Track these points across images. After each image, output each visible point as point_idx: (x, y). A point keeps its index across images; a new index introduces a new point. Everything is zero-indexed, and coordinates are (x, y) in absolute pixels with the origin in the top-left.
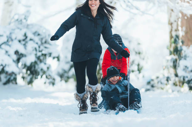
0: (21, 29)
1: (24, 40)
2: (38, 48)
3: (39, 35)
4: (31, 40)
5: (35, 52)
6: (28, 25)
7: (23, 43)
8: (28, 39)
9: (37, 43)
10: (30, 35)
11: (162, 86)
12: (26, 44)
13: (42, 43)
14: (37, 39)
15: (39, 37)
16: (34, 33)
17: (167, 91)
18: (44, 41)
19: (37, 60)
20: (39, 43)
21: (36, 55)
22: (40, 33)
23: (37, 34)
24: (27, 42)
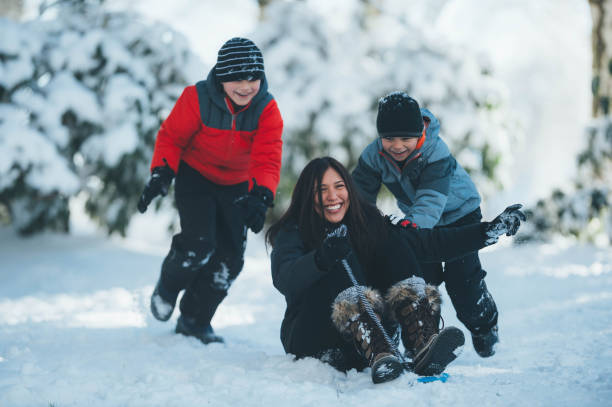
0: (82, 33)
1: (94, 72)
2: (145, 102)
3: (148, 52)
4: (120, 70)
5: (134, 116)
6: (107, 18)
7: (92, 81)
8: (110, 68)
9: (142, 84)
10: (116, 55)
11: (576, 225)
12: (103, 87)
13: (160, 85)
14: (140, 67)
15: (150, 60)
16: (132, 47)
17: (591, 240)
18: (166, 74)
19: (142, 144)
20: (151, 81)
21: (139, 125)
22: (154, 44)
23: (140, 49)
24: (104, 80)
